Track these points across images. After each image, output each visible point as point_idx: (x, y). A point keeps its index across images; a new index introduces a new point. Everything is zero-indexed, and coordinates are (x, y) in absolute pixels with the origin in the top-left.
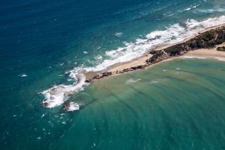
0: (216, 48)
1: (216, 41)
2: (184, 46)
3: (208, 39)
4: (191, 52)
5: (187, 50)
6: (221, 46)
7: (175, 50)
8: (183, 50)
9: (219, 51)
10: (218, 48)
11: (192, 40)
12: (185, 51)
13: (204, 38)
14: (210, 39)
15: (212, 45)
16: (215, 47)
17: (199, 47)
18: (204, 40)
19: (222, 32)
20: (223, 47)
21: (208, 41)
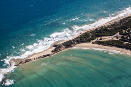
0: (91, 43)
1: (91, 38)
2: (74, 42)
3: (86, 37)
4: (78, 45)
6: (94, 41)
7: (68, 44)
8: (73, 44)
9: (93, 44)
10: (93, 42)
11: (77, 38)
12: (74, 45)
13: (84, 36)
14: (87, 37)
15: (88, 41)
16: (91, 42)
17: (82, 42)
18: (84, 38)
19: (94, 33)
20: (95, 42)
21: (86, 38)
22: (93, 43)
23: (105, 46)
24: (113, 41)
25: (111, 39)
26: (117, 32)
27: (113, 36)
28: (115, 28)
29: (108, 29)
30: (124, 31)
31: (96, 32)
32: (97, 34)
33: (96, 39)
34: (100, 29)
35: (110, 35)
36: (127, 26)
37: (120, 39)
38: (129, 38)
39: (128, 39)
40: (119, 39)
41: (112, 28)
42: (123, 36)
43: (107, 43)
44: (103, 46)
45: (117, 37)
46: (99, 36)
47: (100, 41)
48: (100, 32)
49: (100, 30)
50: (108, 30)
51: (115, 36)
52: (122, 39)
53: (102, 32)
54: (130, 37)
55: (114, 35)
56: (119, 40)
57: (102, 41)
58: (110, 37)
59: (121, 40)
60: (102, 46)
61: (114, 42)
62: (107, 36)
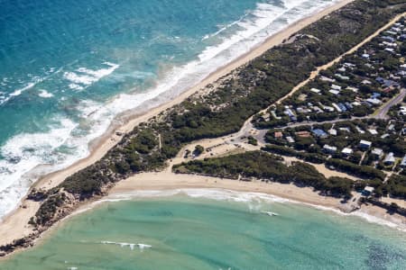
0: (170, 168)
1: (163, 151)
2: (105, 172)
3: (145, 148)
4: (121, 183)
5: (113, 181)
6: (178, 160)
7: (87, 184)
8: (105, 183)
9: (179, 175)
10: (174, 167)
11: (113, 152)
12: (109, 183)
13: (137, 146)
14: (150, 148)
15: (157, 163)
16: (167, 165)
17: (136, 169)
18: (140, 151)
19: (167, 128)
20: (183, 164)
21: (147, 153)
22: (176, 169)
23: (222, 177)
24: (241, 156)
25: (231, 147)
26: (245, 119)
27: (236, 136)
28: (235, 104)
29: (212, 108)
30: (264, 111)
31: (175, 126)
32: (178, 130)
33: (182, 152)
34: (186, 111)
35: (226, 134)
36: (268, 93)
37: (264, 145)
38: (291, 140)
39: (289, 145)
40: (261, 144)
41: (224, 105)
42: (272, 134)
43: (225, 167)
44: (215, 179)
45: (252, 141)
46: (188, 140)
47: (198, 158)
48: (188, 124)
49: (187, 116)
50: (214, 114)
51: (241, 133)
52: (269, 144)
53: (194, 123)
54: (292, 135)
55: (237, 131)
56: (262, 148)
57: (205, 160)
58: (227, 138)
59: (267, 149)
60: (211, 180)
61: (250, 162)
62: (216, 136)
